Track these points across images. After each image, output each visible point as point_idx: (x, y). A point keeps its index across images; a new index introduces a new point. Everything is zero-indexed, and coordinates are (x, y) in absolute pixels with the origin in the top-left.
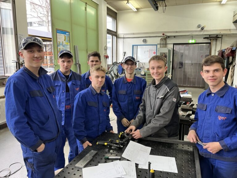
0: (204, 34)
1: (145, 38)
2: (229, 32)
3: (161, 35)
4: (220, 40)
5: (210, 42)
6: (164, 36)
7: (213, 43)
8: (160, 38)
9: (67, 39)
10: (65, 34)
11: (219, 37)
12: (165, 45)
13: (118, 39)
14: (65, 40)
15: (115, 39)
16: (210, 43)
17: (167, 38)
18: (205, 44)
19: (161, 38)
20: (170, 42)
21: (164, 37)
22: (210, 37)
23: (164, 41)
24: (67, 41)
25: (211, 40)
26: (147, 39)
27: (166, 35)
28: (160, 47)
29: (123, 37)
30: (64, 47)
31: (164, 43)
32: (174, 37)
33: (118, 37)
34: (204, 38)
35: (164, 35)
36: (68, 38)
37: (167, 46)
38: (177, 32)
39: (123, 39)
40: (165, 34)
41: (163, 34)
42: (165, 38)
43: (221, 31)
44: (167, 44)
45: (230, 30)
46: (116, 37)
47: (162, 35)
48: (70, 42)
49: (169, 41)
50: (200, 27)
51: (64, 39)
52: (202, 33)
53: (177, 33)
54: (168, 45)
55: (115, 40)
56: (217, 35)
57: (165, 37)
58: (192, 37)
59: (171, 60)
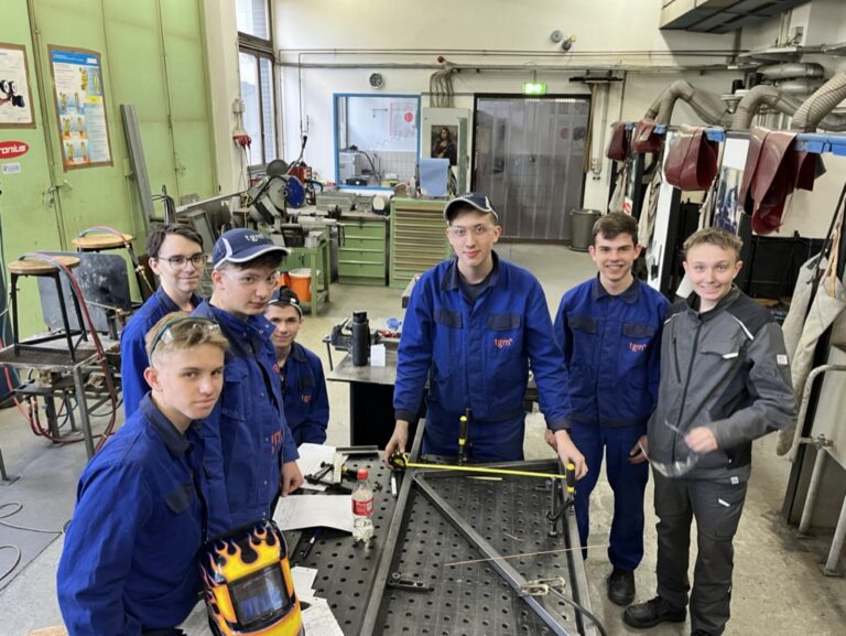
0: (571, 64)
1: (376, 71)
2: (645, 63)
3: (433, 60)
4: (618, 89)
5: (588, 92)
6: (443, 68)
7: (599, 97)
8: (431, 72)
9: (93, 81)
10: (84, 63)
11: (616, 79)
12: (448, 98)
13: (277, 68)
14: (83, 87)
15: (267, 67)
16: (588, 97)
17: (452, 72)
18: (573, 101)
19: (434, 71)
20: (465, 86)
21: (442, 71)
22: (590, 76)
23: (444, 84)
24: (94, 89)
25: (591, 86)
26: (384, 73)
27: (449, 64)
28: (432, 105)
29: (296, 61)
30: (83, 113)
31: (445, 91)
32: (478, 70)
33: (277, 61)
34: (571, 80)
35: (444, 63)
36: (97, 79)
37: (452, 101)
38: (485, 53)
39: (297, 69)
40: (445, 57)
41: (441, 60)
42: (448, 74)
43: (621, 57)
44: (453, 95)
45: (650, 54)
46: (270, 63)
47: (438, 63)
48: (102, 94)
49: (460, 85)
50: (557, 42)
51: (81, 83)
52: (563, 62)
53: (485, 57)
54: (456, 98)
55: (267, 72)
56: (611, 72)
57: (448, 68)
58: (534, 74)
59: (469, 154)
